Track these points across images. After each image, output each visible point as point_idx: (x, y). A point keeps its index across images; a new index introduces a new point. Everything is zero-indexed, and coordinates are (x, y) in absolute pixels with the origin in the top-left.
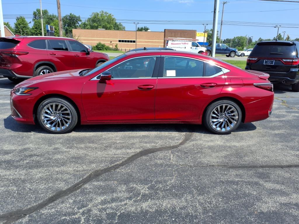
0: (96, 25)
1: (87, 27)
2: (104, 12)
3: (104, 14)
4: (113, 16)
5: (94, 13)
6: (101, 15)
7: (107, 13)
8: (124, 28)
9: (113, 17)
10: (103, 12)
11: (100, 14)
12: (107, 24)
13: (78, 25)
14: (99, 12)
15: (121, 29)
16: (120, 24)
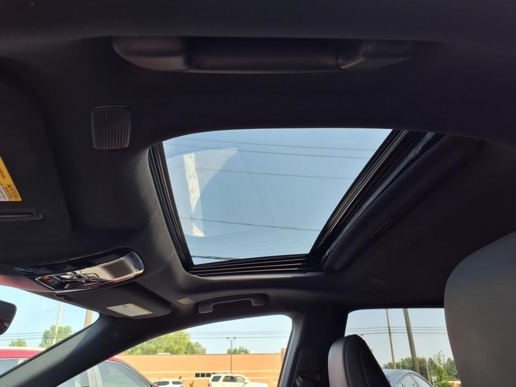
0: (154, 347)
8: (204, 350)
12: (174, 344)
15: (198, 353)
16: (197, 345)
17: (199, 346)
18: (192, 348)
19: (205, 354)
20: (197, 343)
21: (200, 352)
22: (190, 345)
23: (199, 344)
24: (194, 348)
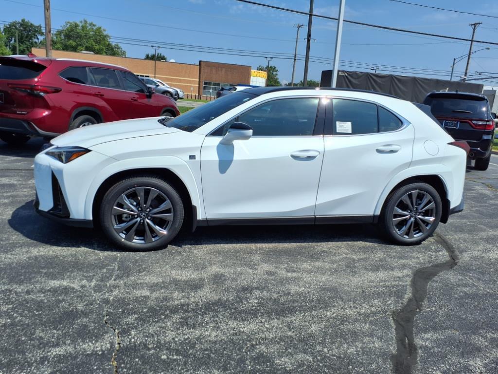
0: (74, 44)
1: (56, 47)
2: (88, 22)
3: (88, 25)
4: (105, 30)
5: (68, 22)
6: (82, 27)
7: (94, 26)
8: (124, 53)
9: (105, 33)
10: (86, 22)
11: (81, 25)
12: (94, 44)
13: (36, 40)
14: (78, 23)
15: (118, 55)
16: (117, 47)
18: (112, 49)
19: (125, 57)
22: (110, 46)
24: (114, 49)
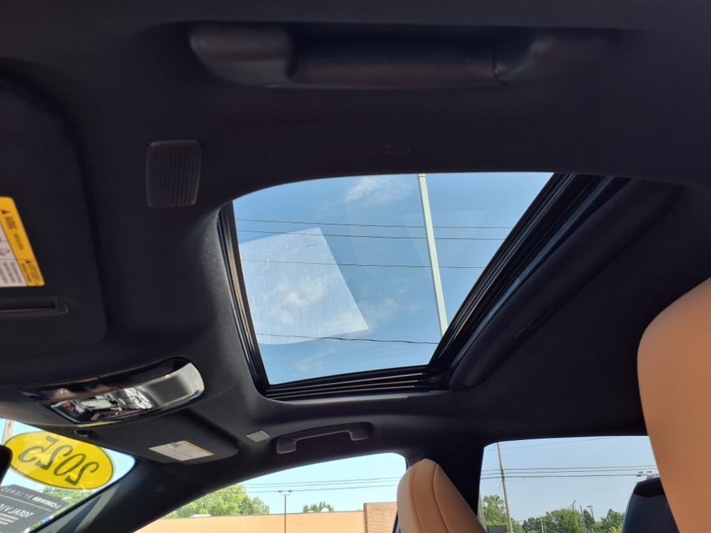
8: (266, 508)
15: (258, 513)
16: (257, 501)
17: (260, 503)
18: (250, 506)
19: (268, 514)
20: (257, 499)
21: (261, 511)
22: (247, 502)
23: (260, 499)
24: (253, 505)
